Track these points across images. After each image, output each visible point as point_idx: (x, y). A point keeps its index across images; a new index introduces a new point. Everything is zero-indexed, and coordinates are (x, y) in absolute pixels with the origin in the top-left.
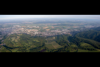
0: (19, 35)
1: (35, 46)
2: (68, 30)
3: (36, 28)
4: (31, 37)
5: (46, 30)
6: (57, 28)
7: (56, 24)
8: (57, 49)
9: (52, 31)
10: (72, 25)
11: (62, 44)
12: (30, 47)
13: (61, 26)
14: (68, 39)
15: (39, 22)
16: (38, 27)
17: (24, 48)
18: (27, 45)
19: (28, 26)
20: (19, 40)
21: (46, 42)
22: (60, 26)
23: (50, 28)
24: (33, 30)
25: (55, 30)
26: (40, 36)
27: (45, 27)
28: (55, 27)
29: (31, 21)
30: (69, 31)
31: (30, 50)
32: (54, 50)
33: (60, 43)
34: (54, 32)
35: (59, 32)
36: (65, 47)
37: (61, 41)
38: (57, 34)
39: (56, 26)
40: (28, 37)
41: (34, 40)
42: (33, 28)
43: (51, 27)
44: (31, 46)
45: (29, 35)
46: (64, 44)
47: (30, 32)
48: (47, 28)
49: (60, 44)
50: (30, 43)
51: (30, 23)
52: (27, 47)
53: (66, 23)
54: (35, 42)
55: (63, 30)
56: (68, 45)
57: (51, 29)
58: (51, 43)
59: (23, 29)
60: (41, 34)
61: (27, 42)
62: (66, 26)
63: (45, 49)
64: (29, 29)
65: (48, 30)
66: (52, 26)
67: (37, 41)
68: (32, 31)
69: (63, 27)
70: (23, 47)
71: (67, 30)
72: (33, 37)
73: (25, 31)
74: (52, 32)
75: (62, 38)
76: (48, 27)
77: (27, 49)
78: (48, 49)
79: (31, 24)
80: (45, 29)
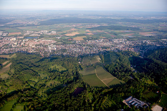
0: (8, 57)
1: (57, 82)
2: (128, 40)
3: (50, 37)
4: (42, 60)
5: (75, 39)
6: (100, 35)
7: (97, 25)
8: (111, 87)
9: (89, 42)
10: (138, 29)
11: (120, 73)
12: (45, 85)
13: (110, 31)
14: (131, 64)
15: (55, 20)
16: (54, 33)
17: (32, 92)
18: (36, 81)
19: (28, 33)
20: (13, 71)
21: (82, 69)
22: (108, 30)
23: (84, 35)
24: (42, 41)
25: (97, 39)
26: (62, 55)
27: (70, 32)
28: (95, 31)
29: (33, 19)
30: (131, 43)
31: (48, 95)
32: (103, 89)
33: (115, 71)
34: (94, 46)
35: (105, 44)
36: (129, 82)
37: (117, 68)
38: (101, 50)
39: (98, 31)
40: (33, 61)
41: (52, 67)
42: (42, 37)
43: (84, 33)
44: (48, 84)
45: (35, 56)
46: (124, 76)
47: (36, 45)
48: (76, 36)
49: (114, 75)
50: (42, 76)
51: (30, 23)
52: (37, 88)
53: (120, 24)
54: (54, 71)
55: (116, 41)
56: (133, 77)
57: (85, 37)
58: (92, 72)
59: (15, 41)
60: (64, 50)
61: (36, 74)
62: (122, 31)
63: (82, 86)
64: (33, 38)
65: (79, 39)
66: (88, 31)
67: (60, 68)
68: (41, 45)
69: (115, 34)
70: (29, 89)
71: (125, 41)
72: (45, 58)
73: (23, 46)
74: (89, 46)
75: (118, 61)
76: (77, 33)
77: (40, 93)
78: (88, 85)
79: (33, 25)
80: (71, 38)
